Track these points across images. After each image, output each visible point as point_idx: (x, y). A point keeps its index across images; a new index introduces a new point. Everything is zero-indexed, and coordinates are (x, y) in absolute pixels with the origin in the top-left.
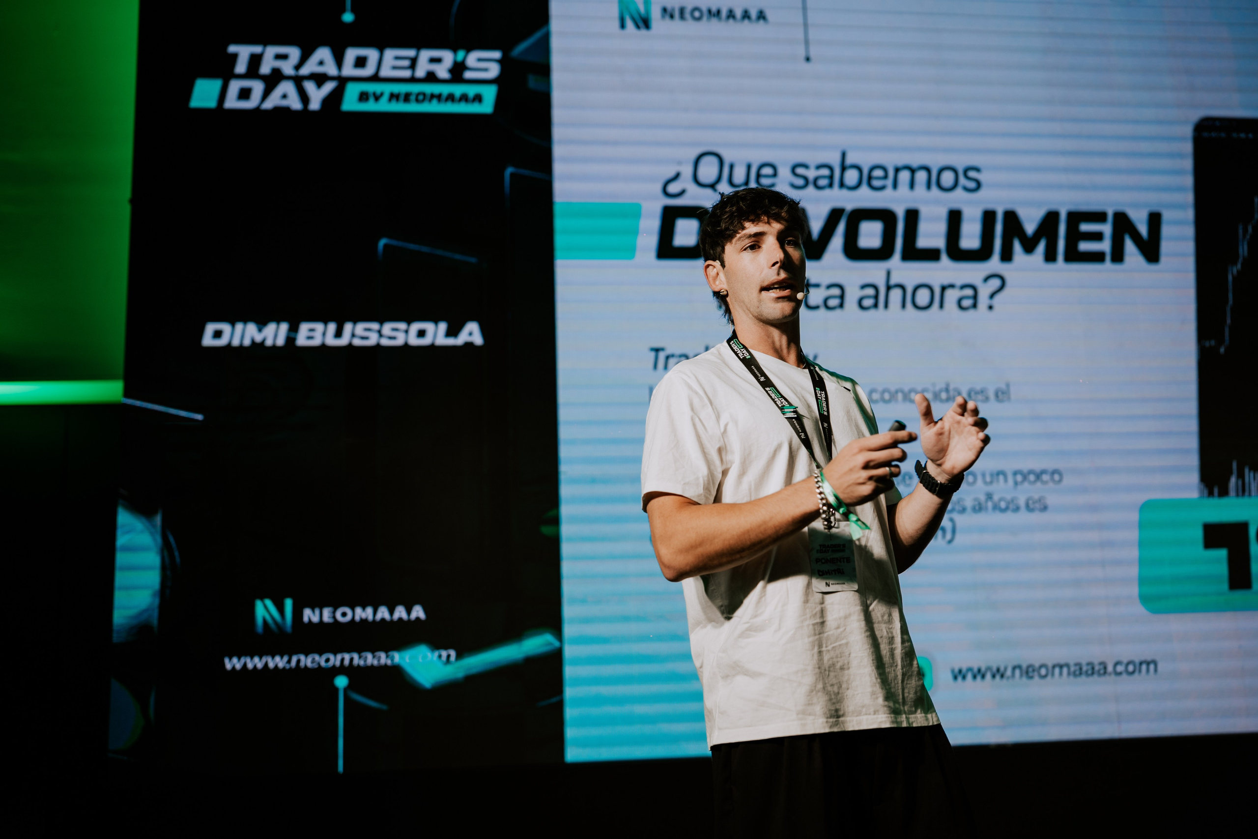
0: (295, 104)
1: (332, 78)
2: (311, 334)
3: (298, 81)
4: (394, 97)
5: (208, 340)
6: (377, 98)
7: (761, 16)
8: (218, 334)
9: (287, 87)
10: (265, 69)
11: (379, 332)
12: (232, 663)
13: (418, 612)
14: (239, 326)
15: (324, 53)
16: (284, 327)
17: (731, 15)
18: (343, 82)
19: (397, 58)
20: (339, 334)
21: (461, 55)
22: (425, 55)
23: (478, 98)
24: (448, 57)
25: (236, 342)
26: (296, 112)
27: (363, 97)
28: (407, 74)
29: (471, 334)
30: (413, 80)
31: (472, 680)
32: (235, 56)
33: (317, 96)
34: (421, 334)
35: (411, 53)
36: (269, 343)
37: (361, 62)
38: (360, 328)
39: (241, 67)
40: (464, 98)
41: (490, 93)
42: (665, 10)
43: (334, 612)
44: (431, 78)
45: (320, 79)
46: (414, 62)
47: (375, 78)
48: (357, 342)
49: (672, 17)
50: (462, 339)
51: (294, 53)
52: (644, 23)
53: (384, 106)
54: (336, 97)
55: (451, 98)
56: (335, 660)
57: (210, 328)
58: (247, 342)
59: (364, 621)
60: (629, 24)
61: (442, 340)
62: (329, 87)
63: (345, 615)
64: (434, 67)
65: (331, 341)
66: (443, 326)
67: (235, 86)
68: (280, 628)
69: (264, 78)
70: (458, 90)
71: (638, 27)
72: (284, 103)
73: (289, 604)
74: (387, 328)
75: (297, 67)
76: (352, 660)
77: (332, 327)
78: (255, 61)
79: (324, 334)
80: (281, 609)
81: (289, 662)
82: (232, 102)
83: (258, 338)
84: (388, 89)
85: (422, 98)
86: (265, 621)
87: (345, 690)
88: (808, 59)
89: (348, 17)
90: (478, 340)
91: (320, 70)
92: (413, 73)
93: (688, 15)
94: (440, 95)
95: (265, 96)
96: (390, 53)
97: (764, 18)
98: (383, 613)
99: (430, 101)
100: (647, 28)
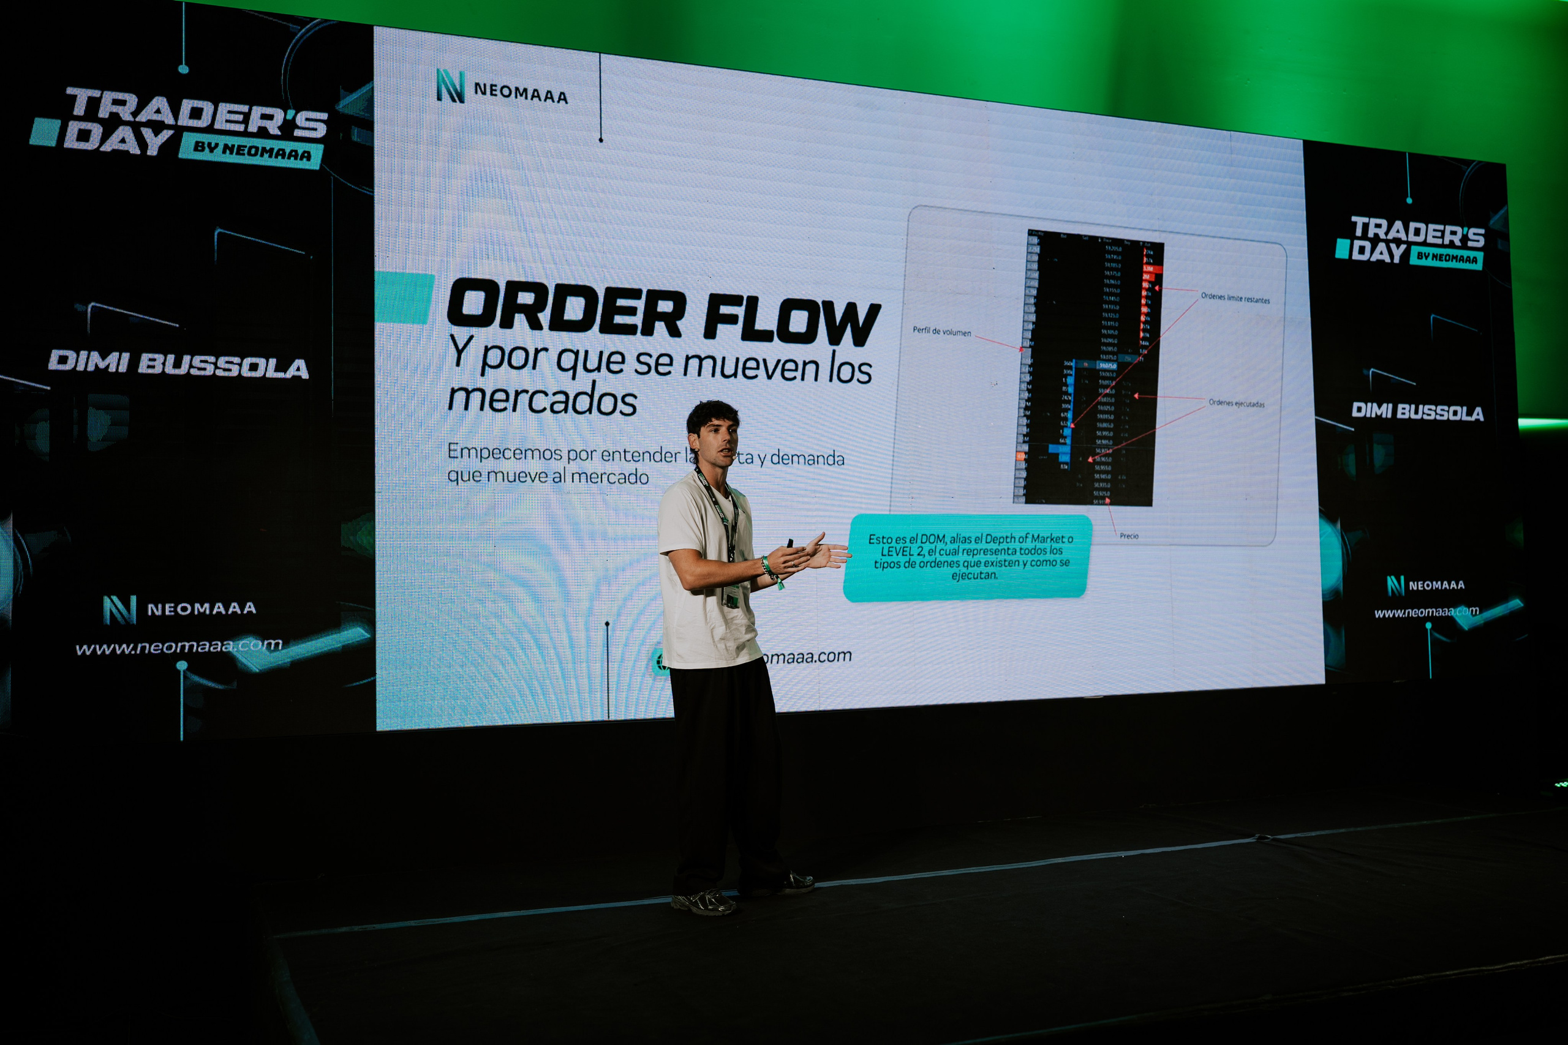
0: (135, 150)
1: (169, 127)
2: (152, 364)
3: (136, 127)
4: (228, 148)
5: (53, 365)
6: (212, 150)
7: (563, 97)
8: (63, 360)
9: (125, 132)
10: (103, 114)
11: (215, 364)
12: (84, 651)
13: (250, 607)
14: (83, 354)
15: (160, 102)
16: (126, 356)
17: (536, 94)
18: (179, 131)
19: (230, 112)
20: (177, 364)
21: (291, 113)
22: (257, 111)
23: (307, 156)
24: (279, 115)
25: (81, 367)
26: (135, 157)
27: (199, 147)
28: (240, 128)
29: (298, 369)
30: (246, 134)
31: (299, 666)
32: (74, 98)
33: (155, 143)
34: (254, 367)
35: (245, 108)
36: (112, 369)
37: (196, 113)
38: (197, 360)
39: (79, 109)
40: (294, 154)
41: (317, 152)
42: (477, 84)
43: (175, 607)
44: (263, 133)
45: (157, 127)
46: (247, 117)
47: (210, 129)
48: (194, 373)
49: (484, 93)
50: (291, 373)
51: (132, 100)
52: (459, 97)
53: (218, 156)
54: (172, 145)
55: (281, 153)
56: (176, 647)
57: (55, 354)
58: (91, 368)
59: (202, 615)
60: (445, 95)
61: (271, 374)
62: (166, 134)
63: (184, 609)
64: (265, 124)
65: (170, 370)
66: (273, 362)
67: (74, 127)
68: (126, 620)
69: (101, 121)
70: (288, 146)
71: (454, 100)
72: (122, 147)
73: (134, 599)
74: (222, 361)
75: (135, 114)
76: (191, 647)
77: (171, 358)
78: (93, 104)
79: (164, 364)
80: (127, 606)
82: (71, 142)
83: (102, 365)
84: (223, 140)
85: (254, 151)
86: (111, 612)
87: (184, 671)
88: (601, 140)
89: (183, 69)
90: (304, 374)
91: (156, 117)
92: (246, 128)
93: (498, 92)
94: (272, 150)
95: (104, 139)
96: (224, 107)
97: (565, 99)
98: (219, 608)
99: (262, 155)
100: (462, 101)
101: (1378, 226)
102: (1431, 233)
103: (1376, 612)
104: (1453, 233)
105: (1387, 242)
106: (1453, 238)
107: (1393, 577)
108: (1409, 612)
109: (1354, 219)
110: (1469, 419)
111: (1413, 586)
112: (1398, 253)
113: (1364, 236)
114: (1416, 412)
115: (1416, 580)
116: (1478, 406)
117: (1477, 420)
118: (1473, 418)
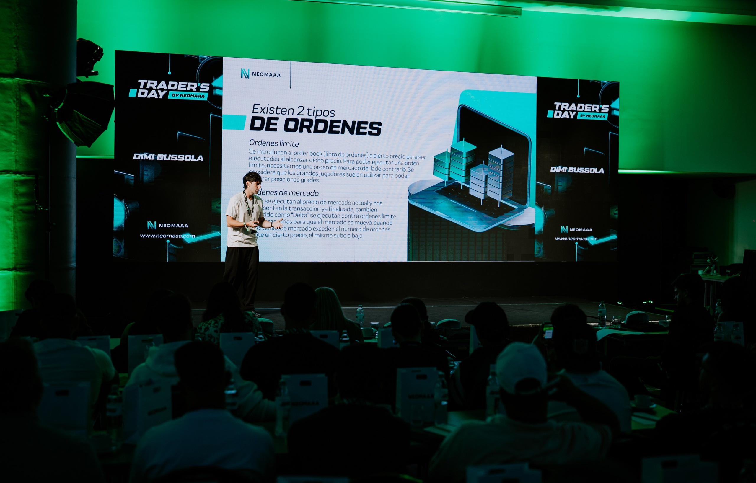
0: (156, 97)
1: (165, 90)
2: (160, 157)
3: (157, 90)
4: (181, 95)
5: (135, 158)
6: (177, 95)
7: (279, 75)
8: (137, 156)
9: (154, 92)
10: (148, 87)
12: (142, 236)
13: (186, 226)
14: (142, 155)
15: (163, 83)
16: (154, 155)
17: (271, 75)
18: (168, 91)
19: (182, 85)
20: (167, 157)
21: (199, 84)
22: (190, 84)
23: (203, 96)
24: (195, 85)
25: (142, 159)
26: (156, 99)
27: (173, 95)
28: (185, 89)
29: (200, 158)
30: (186, 91)
31: (199, 242)
32: (140, 83)
33: (161, 94)
35: (186, 83)
36: (150, 159)
37: (173, 86)
39: (142, 86)
40: (200, 96)
41: (206, 95)
42: (253, 72)
43: (166, 225)
45: (162, 90)
46: (187, 86)
47: (177, 90)
48: (172, 159)
49: (255, 75)
50: (198, 159)
51: (155, 82)
53: (179, 98)
54: (166, 95)
55: (196, 96)
56: (166, 236)
57: (135, 155)
58: (144, 159)
59: (173, 227)
60: (244, 76)
61: (193, 160)
62: (165, 92)
63: (169, 226)
64: (192, 87)
65: (165, 159)
66: (193, 156)
67: (140, 91)
68: (154, 229)
69: (147, 89)
70: (198, 94)
71: (246, 78)
72: (153, 96)
73: (155, 222)
74: (179, 156)
75: (156, 87)
76: (170, 236)
77: (166, 155)
78: (145, 84)
80: (154, 224)
81: (156, 236)
82: (140, 96)
83: (147, 158)
84: (180, 93)
85: (189, 96)
86: (150, 226)
87: (169, 243)
88: (290, 88)
89: (170, 73)
90: (202, 160)
91: (162, 87)
92: (187, 89)
93: (259, 75)
94: (193, 95)
95: (148, 94)
96: (180, 83)
97: (280, 76)
98: (178, 226)
99: (191, 97)
100: (248, 78)
101: (565, 106)
102: (586, 107)
103: (556, 238)
104: (596, 107)
105: (568, 111)
106: (595, 109)
107: (563, 227)
108: (569, 239)
109: (555, 103)
110: (598, 172)
111: (571, 230)
112: (572, 115)
113: (559, 109)
114: (576, 170)
115: (572, 227)
116: (602, 168)
117: (601, 173)
118: (600, 172)
